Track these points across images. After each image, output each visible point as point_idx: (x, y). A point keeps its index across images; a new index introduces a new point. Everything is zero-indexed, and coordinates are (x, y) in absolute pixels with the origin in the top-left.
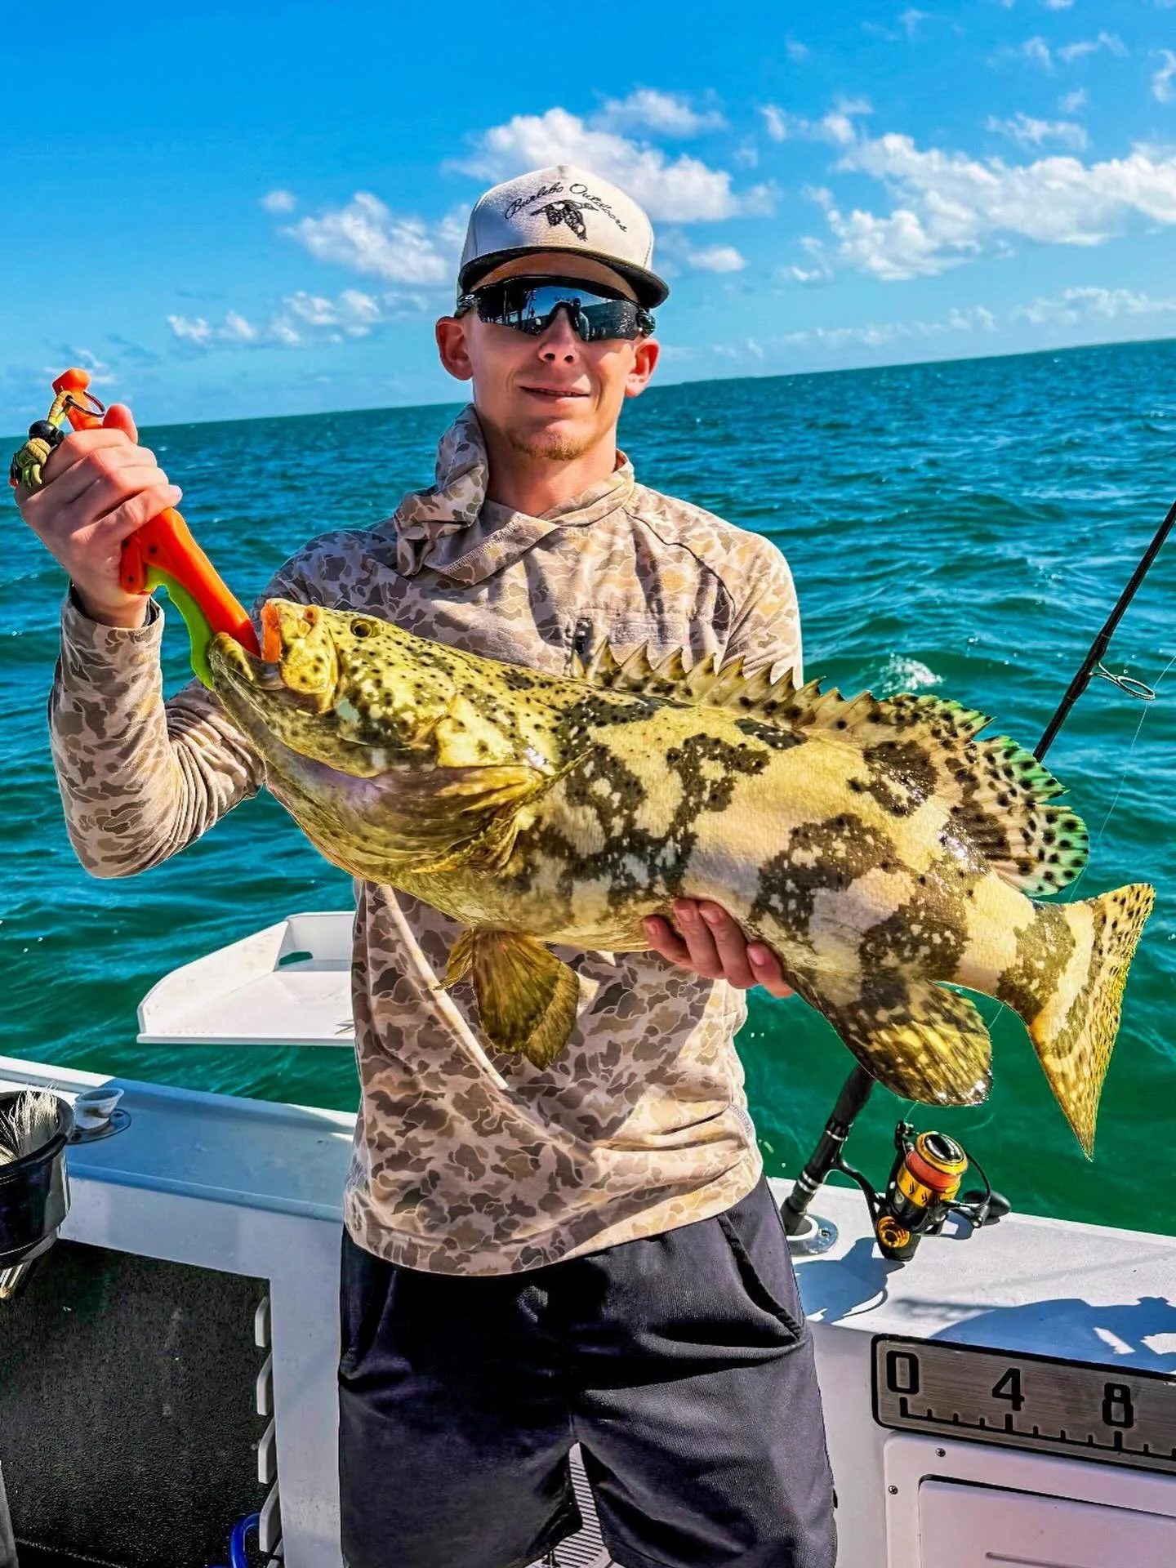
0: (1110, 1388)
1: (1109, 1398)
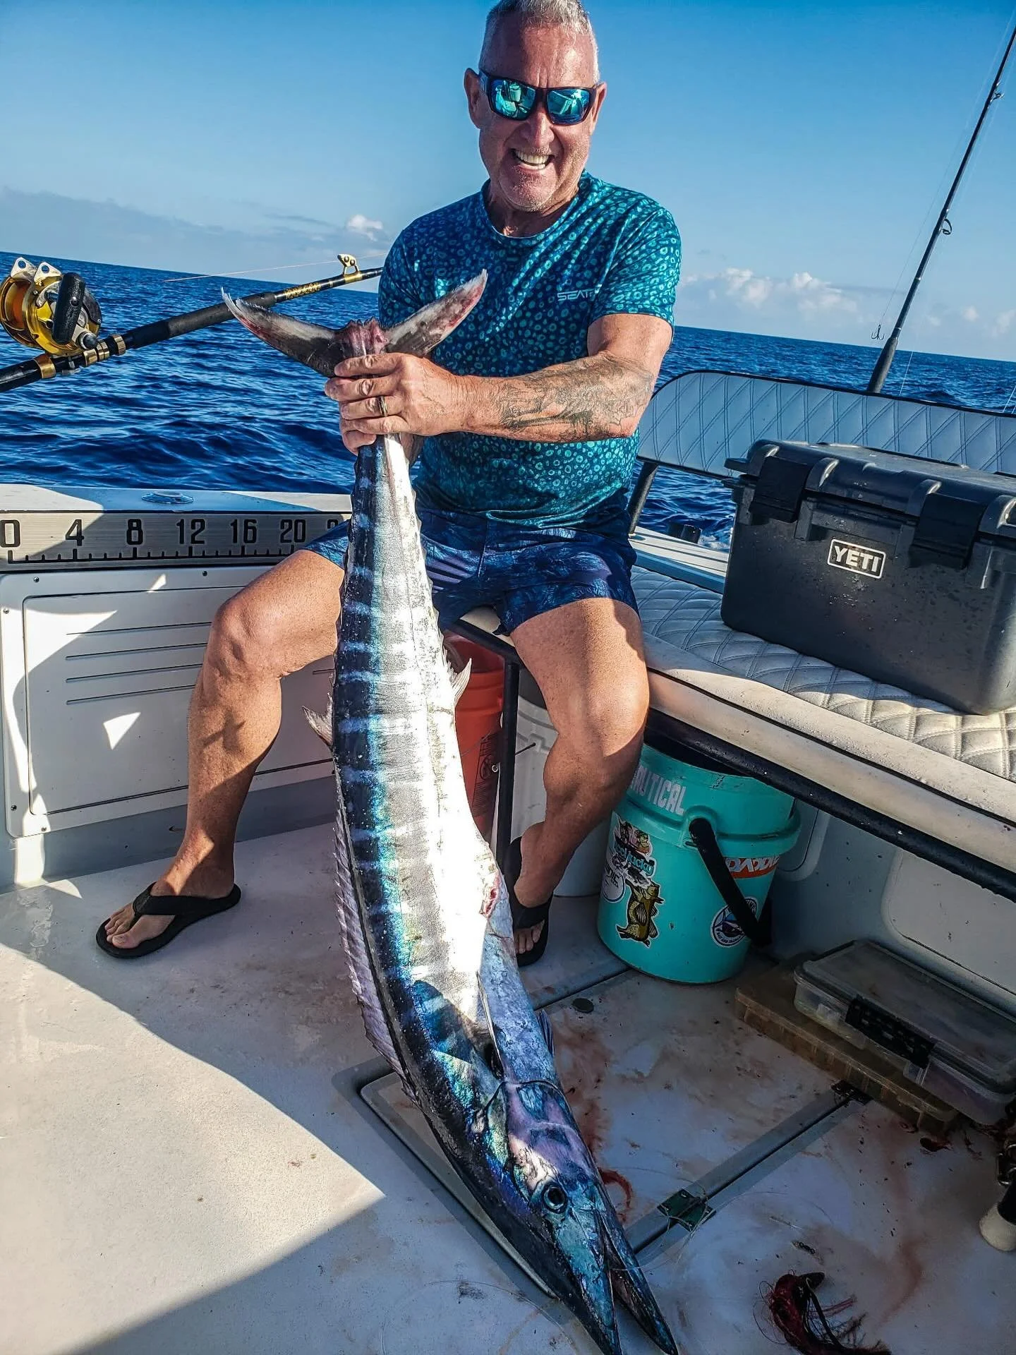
0: (131, 522)
1: (131, 528)
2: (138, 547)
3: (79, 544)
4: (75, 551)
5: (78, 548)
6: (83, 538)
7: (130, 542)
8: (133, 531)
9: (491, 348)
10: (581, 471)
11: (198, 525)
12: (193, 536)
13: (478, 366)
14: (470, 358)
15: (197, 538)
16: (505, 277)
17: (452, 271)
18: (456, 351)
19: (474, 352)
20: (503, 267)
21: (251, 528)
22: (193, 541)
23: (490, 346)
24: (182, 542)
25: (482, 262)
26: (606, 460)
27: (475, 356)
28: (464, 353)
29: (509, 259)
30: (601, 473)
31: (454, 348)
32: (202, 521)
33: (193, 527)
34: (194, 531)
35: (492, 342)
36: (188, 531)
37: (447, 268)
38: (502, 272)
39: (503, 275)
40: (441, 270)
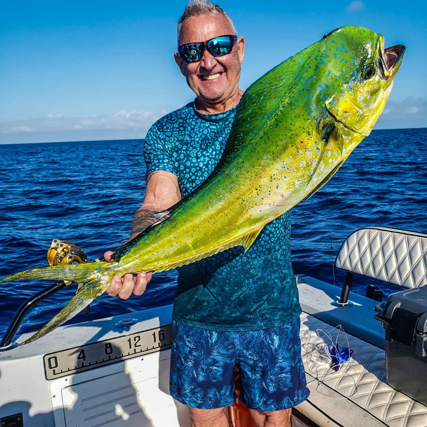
2: (111, 355)
3: (84, 360)
4: (83, 363)
5: (84, 362)
6: (86, 357)
7: (107, 353)
8: (108, 349)
9: (206, 172)
10: (263, 242)
11: (137, 339)
12: (135, 344)
13: (198, 182)
14: (193, 177)
15: (137, 345)
16: (210, 135)
17: (181, 133)
18: (186, 173)
19: (196, 174)
20: (208, 130)
21: (162, 334)
22: (136, 346)
23: (205, 171)
24: (130, 348)
25: (197, 129)
26: (277, 234)
27: (196, 176)
28: (191, 174)
29: (211, 127)
30: (275, 242)
31: (184, 172)
32: (139, 337)
33: (135, 340)
34: (136, 342)
35: (206, 169)
36: (133, 343)
37: (178, 131)
38: (208, 133)
39: (208, 134)
40: (175, 132)
